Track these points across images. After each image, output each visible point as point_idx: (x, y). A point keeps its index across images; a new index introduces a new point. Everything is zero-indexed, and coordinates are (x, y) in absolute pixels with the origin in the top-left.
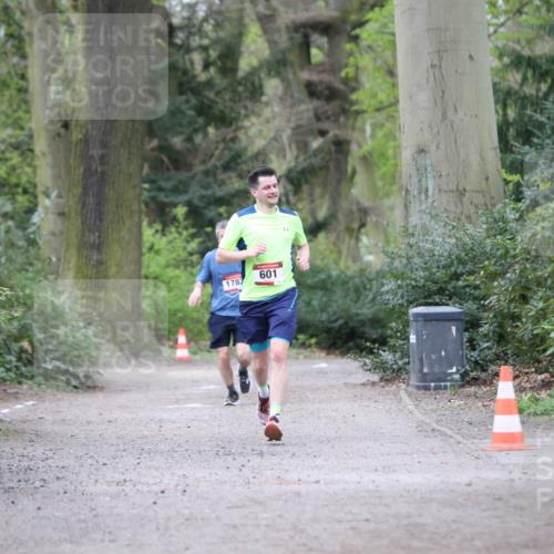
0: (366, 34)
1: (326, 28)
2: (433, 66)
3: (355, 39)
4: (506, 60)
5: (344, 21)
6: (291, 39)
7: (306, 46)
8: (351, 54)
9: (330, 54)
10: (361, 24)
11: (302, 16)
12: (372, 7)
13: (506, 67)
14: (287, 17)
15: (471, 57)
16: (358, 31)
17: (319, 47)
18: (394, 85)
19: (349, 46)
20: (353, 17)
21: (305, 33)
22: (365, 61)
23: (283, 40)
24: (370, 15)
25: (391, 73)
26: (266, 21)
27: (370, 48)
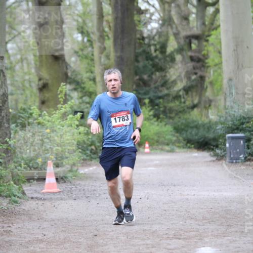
0: (211, 39)
1: (197, 37)
2: (234, 50)
3: (207, 41)
5: (203, 34)
6: (185, 41)
7: (190, 43)
8: (206, 46)
9: (199, 46)
10: (209, 36)
11: (189, 33)
12: (213, 30)
14: (183, 33)
15: (248, 47)
16: (208, 38)
17: (195, 44)
18: (221, 57)
19: (205, 43)
20: (206, 33)
21: (190, 39)
22: (211, 49)
23: (182, 41)
24: (214, 32)
25: (220, 52)
26: (176, 35)
27: (212, 44)
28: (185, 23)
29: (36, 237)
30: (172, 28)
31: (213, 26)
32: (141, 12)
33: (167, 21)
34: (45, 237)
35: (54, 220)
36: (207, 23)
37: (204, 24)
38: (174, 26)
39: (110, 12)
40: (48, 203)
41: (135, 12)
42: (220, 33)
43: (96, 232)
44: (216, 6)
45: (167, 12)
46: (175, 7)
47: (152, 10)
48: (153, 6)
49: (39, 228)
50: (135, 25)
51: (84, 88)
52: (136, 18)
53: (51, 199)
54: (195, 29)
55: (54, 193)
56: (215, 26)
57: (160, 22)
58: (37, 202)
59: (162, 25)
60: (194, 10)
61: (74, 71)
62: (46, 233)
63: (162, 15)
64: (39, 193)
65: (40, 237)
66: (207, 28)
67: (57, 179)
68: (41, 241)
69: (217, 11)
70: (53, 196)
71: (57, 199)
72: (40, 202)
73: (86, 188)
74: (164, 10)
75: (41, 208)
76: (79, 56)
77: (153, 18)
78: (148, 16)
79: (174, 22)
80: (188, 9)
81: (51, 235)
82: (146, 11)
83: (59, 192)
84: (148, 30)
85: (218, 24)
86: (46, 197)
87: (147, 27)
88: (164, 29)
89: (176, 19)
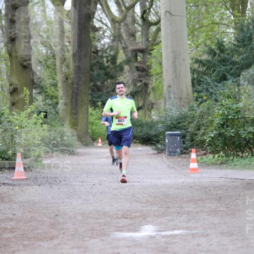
0: (154, 53)
1: (142, 51)
2: (173, 62)
3: (151, 54)
4: (194, 61)
5: (147, 49)
6: (132, 54)
7: (136, 56)
8: (149, 58)
9: (143, 58)
10: (152, 50)
11: (135, 48)
12: (155, 45)
13: (194, 63)
14: (131, 48)
15: (184, 60)
16: (151, 52)
17: (140, 57)
18: (162, 68)
19: (149, 56)
20: (150, 48)
21: (136, 52)
22: (153, 60)
23: (130, 54)
24: (156, 47)
25: (161, 64)
26: (125, 49)
27: (155, 57)
28: (132, 39)
29: (8, 216)
30: (121, 43)
31: (155, 42)
32: (96, 30)
33: (117, 37)
34: (15, 217)
35: (22, 203)
36: (150, 39)
37: (148, 40)
38: (123, 41)
39: (70, 30)
40: (17, 188)
41: (91, 30)
42: (161, 48)
43: (57, 213)
44: (158, 26)
45: (117, 30)
46: (124, 26)
47: (105, 27)
48: (106, 25)
49: (9, 209)
50: (91, 41)
51: (46, 92)
52: (91, 35)
53: (20, 185)
54: (141, 44)
55: (22, 180)
56: (157, 42)
57: (112, 38)
58: (8, 187)
59: (113, 41)
60: (140, 29)
61: (39, 78)
62: (16, 214)
63: (113, 32)
64: (10, 180)
65: (11, 216)
66: (150, 44)
67: (24, 168)
68: (12, 219)
69: (159, 30)
70: (21, 182)
71: (25, 185)
72: (11, 188)
73: (49, 176)
74: (115, 28)
75: (11, 192)
76: (43, 66)
77: (106, 34)
78: (101, 33)
79: (123, 38)
80: (135, 27)
81: (20, 214)
82: (100, 28)
83: (27, 179)
84: (101, 45)
85: (159, 40)
86: (15, 183)
87: (100, 42)
88: (115, 44)
89: (124, 35)
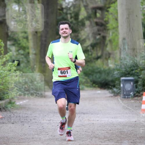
0: (111, 10)
1: (101, 9)
2: (127, 18)
3: (108, 11)
5: (105, 6)
6: (92, 11)
7: (96, 13)
8: (106, 15)
9: (102, 15)
10: (109, 7)
11: (95, 5)
12: (112, 3)
14: (91, 6)
15: (137, 16)
16: (108, 9)
17: (99, 13)
18: (117, 23)
19: (106, 13)
20: (107, 6)
21: (95, 9)
22: (110, 17)
23: (90, 11)
24: (112, 5)
25: (117, 19)
26: (86, 7)
27: (112, 14)
31: (112, 1)
42: (117, 6)
51: (20, 44)
54: (99, 3)
66: (108, 2)
73: (21, 115)
83: (2, 118)
84: (66, 3)
88: (77, 2)
